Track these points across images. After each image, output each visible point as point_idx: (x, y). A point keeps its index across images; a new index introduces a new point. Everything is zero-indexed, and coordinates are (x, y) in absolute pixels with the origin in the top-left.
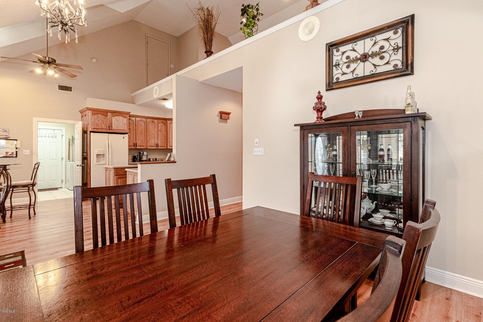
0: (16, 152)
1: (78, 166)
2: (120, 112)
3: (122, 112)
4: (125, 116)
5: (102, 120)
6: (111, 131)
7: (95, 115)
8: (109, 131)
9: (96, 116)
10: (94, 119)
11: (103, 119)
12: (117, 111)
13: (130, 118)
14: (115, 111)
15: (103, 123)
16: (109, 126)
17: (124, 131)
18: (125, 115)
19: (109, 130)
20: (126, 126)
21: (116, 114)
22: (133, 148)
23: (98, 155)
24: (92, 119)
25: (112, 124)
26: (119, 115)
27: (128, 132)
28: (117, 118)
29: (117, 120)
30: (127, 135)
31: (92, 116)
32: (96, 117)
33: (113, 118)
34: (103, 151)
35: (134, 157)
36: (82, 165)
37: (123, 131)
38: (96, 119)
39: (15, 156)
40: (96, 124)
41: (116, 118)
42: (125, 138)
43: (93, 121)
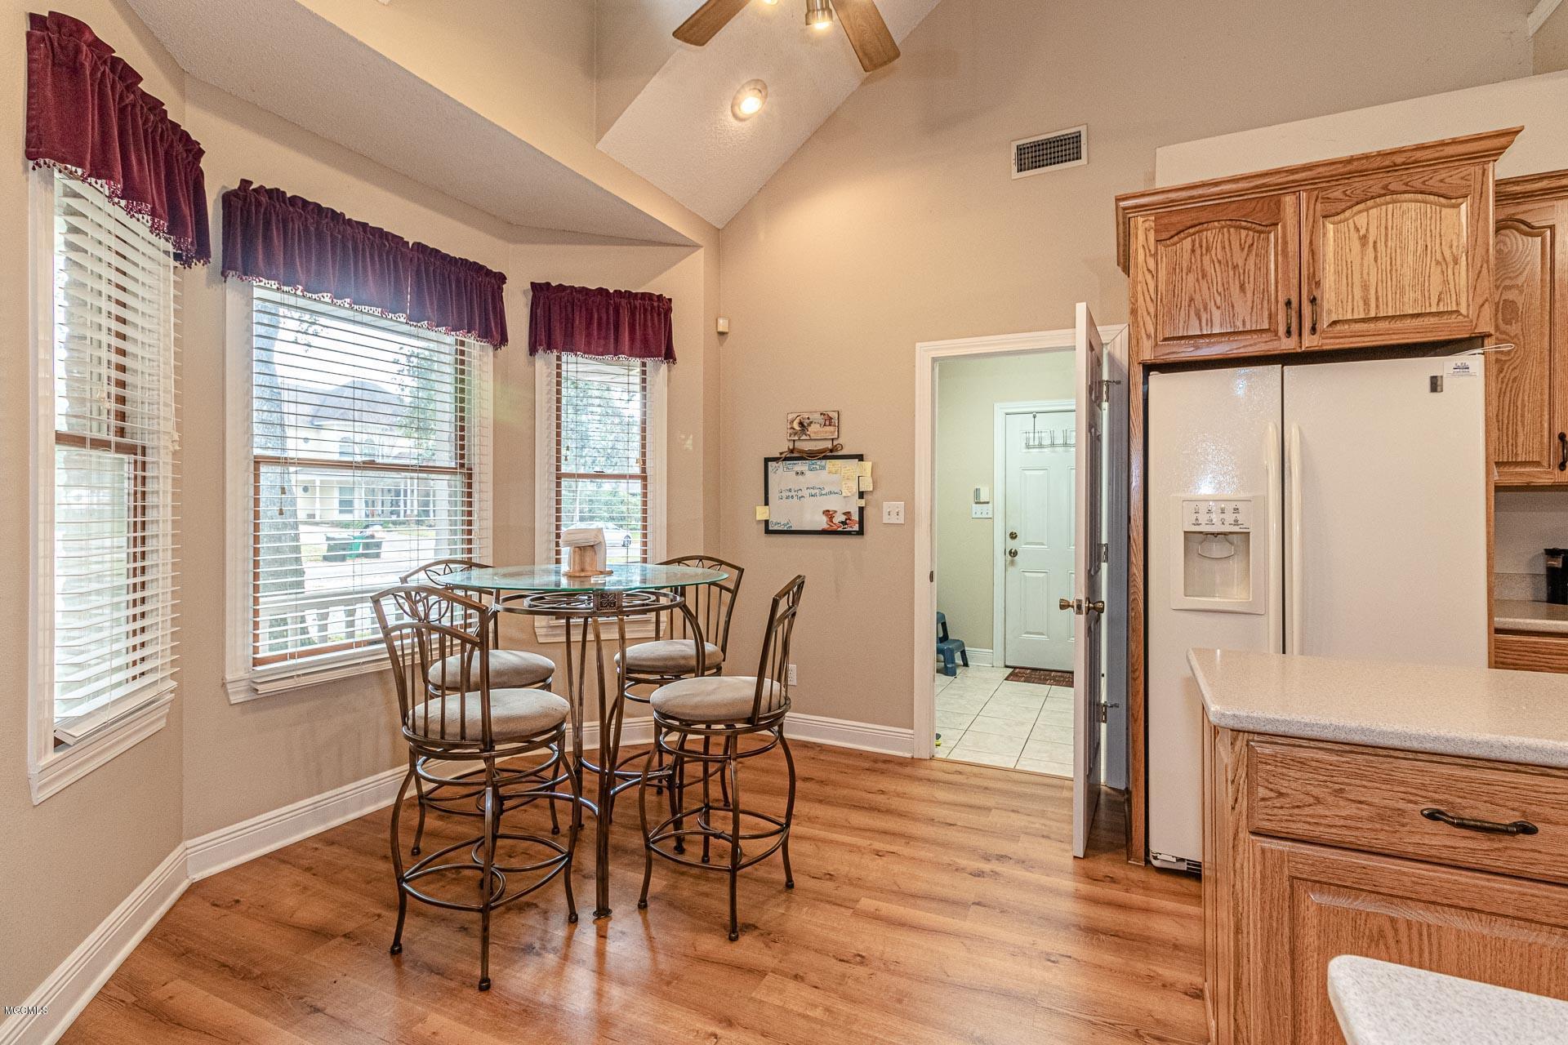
0: (861, 510)
1: (1064, 606)
2: (1399, 159)
3: (1419, 155)
4: (1455, 180)
5: (1235, 267)
6: (1310, 342)
7: (1181, 240)
8: (1288, 345)
9: (1187, 243)
10: (1173, 270)
11: (1239, 258)
12: (1366, 157)
13: (1510, 210)
14: (1351, 160)
15: (1242, 288)
16: (1288, 303)
17: (1445, 319)
18: (1453, 177)
19: (1289, 333)
20: (1462, 276)
21: (1358, 185)
22: (1546, 480)
23: (1196, 540)
24: (1155, 277)
25: (1318, 284)
26: (1387, 191)
27: (1485, 327)
28: (1368, 219)
29: (1364, 239)
30: (1474, 361)
31: (1155, 255)
32: (1186, 255)
33: (1330, 227)
34: (1236, 510)
35: (1558, 563)
36: (1084, 605)
37: (1433, 320)
38: (1185, 265)
39: (856, 528)
40: (1185, 303)
41: (1361, 220)
42: (1446, 383)
43: (1162, 287)
